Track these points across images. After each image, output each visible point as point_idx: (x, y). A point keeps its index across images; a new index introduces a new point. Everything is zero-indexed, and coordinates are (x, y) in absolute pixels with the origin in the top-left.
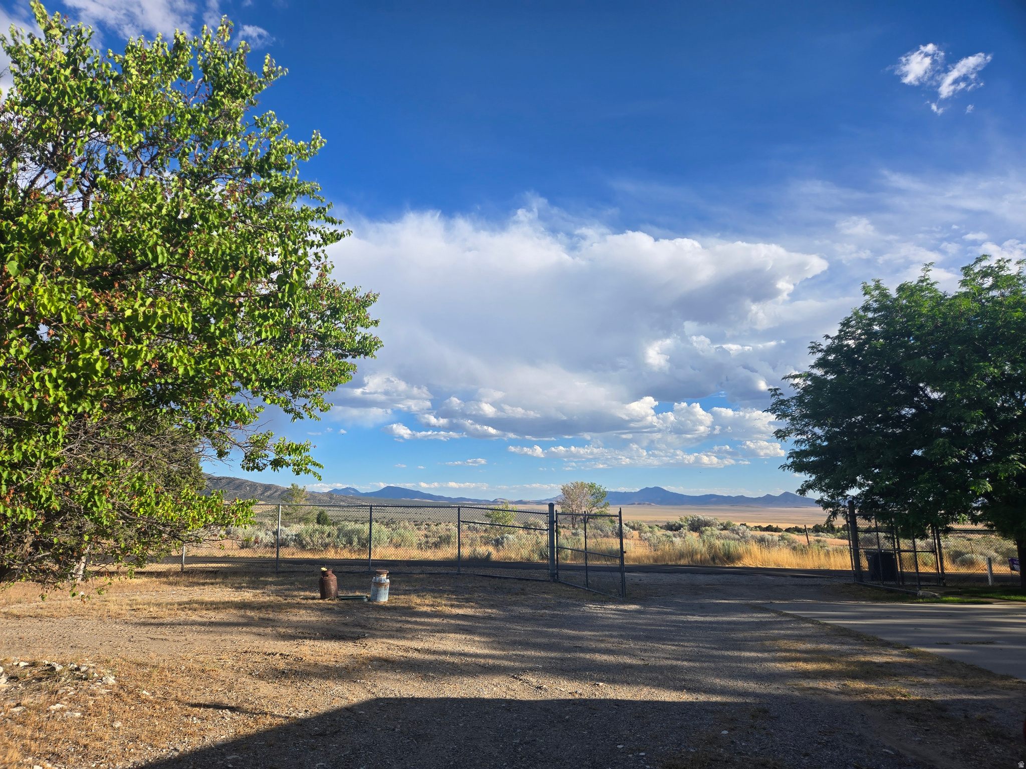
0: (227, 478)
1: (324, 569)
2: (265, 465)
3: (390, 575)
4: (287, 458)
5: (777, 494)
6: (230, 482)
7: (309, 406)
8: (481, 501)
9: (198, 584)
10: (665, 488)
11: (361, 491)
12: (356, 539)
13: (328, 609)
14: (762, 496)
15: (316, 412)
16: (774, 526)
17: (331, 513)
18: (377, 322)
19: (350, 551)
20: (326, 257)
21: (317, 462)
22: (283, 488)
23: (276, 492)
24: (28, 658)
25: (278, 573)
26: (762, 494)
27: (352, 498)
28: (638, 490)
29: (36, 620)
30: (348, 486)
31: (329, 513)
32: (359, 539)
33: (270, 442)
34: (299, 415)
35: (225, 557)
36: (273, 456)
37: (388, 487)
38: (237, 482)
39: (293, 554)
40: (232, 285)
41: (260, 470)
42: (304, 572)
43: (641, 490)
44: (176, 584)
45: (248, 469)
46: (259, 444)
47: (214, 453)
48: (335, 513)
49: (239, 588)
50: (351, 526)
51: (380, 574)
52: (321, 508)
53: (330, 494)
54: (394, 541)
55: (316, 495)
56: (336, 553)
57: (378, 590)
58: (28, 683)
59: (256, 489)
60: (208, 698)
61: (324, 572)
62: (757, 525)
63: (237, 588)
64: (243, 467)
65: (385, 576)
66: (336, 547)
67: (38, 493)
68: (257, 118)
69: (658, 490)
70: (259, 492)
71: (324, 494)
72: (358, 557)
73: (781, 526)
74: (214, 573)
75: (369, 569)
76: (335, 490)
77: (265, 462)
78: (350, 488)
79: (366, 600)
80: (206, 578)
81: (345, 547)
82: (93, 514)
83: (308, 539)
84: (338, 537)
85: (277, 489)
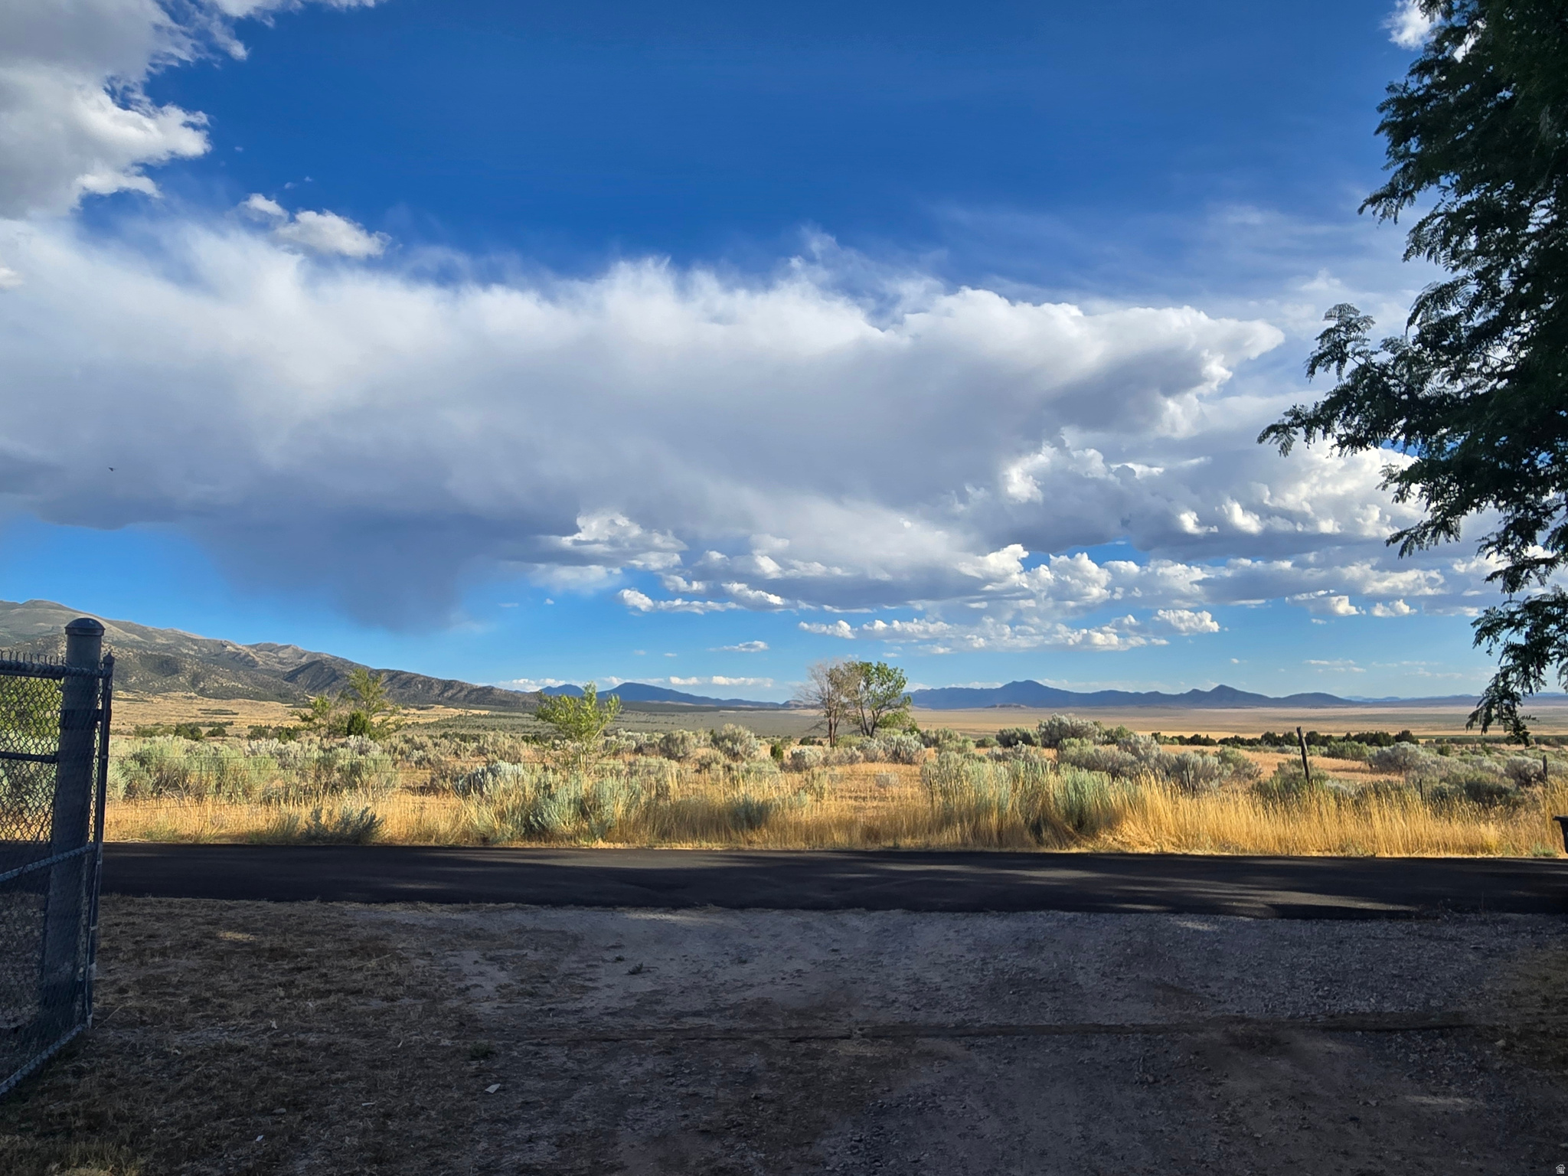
0: (388, 671)
5: (1208, 689)
6: (394, 677)
8: (765, 704)
10: (1040, 682)
14: (1185, 692)
16: (1203, 735)
22: (472, 686)
23: (460, 691)
26: (1186, 689)
28: (999, 685)
30: (566, 682)
37: (627, 684)
38: (404, 676)
43: (1006, 686)
53: (540, 695)
55: (519, 695)
59: (431, 687)
62: (1177, 734)
69: (1031, 685)
70: (437, 692)
71: (531, 695)
73: (1213, 735)
76: (549, 689)
78: (568, 686)
85: (462, 686)
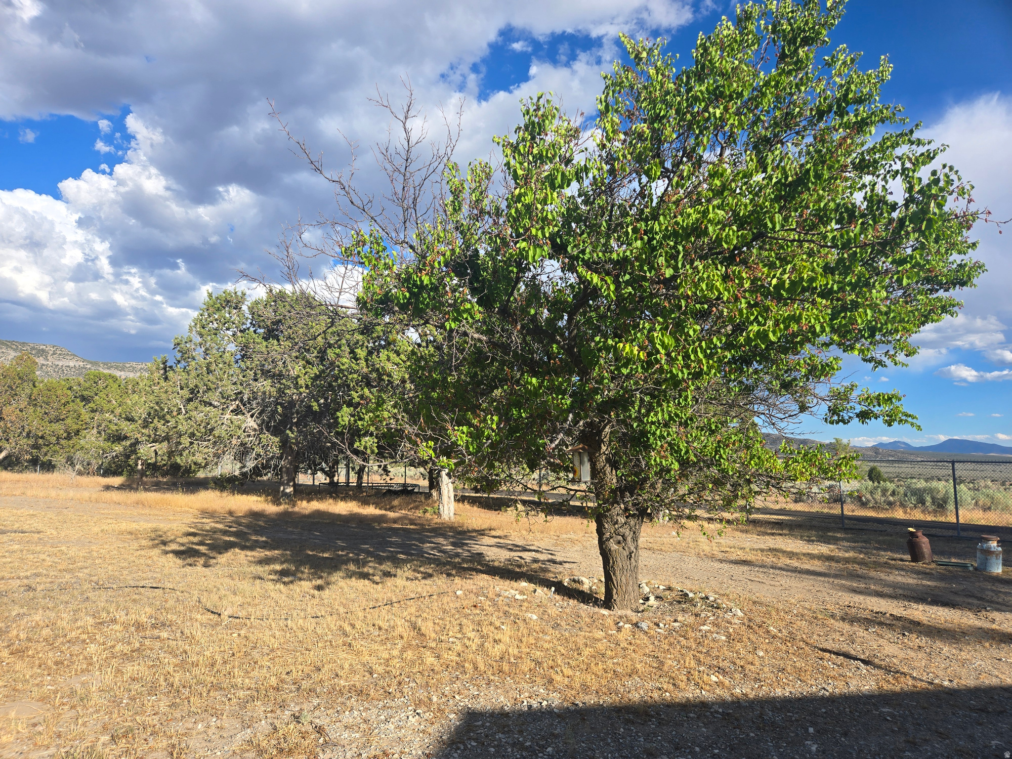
1: (911, 529)
2: (850, 417)
3: (1001, 543)
4: (876, 410)
7: (892, 352)
9: (769, 534)
11: (914, 446)
12: (928, 499)
13: (926, 573)
15: (901, 357)
17: (884, 469)
18: (974, 244)
19: (923, 512)
20: (959, 179)
21: (909, 413)
24: (667, 583)
25: (845, 530)
27: (903, 453)
29: (649, 552)
30: (896, 439)
31: (883, 470)
32: (933, 498)
33: (854, 395)
34: (880, 363)
35: (781, 510)
36: (859, 409)
37: (950, 441)
39: (853, 511)
40: (855, 235)
41: (845, 423)
42: (875, 531)
44: (747, 532)
45: (832, 423)
46: (841, 396)
47: (795, 407)
48: (889, 470)
49: (810, 541)
50: (921, 484)
51: (988, 540)
52: (872, 464)
53: (875, 449)
54: (981, 503)
56: (905, 512)
57: (987, 559)
58: (671, 604)
60: (835, 647)
61: (911, 533)
63: (809, 541)
64: (826, 421)
65: (995, 544)
66: (903, 505)
67: (678, 447)
68: (826, 58)
71: (867, 449)
72: (934, 519)
74: (779, 524)
75: (959, 533)
76: (881, 444)
77: (851, 415)
78: (899, 442)
79: (971, 569)
80: (772, 528)
81: (915, 507)
82: (720, 465)
83: (869, 496)
84: (906, 495)
